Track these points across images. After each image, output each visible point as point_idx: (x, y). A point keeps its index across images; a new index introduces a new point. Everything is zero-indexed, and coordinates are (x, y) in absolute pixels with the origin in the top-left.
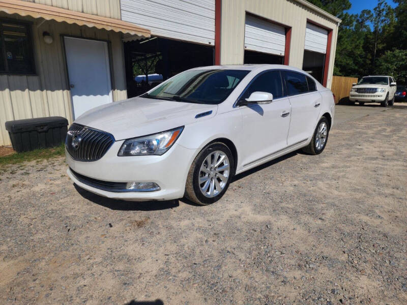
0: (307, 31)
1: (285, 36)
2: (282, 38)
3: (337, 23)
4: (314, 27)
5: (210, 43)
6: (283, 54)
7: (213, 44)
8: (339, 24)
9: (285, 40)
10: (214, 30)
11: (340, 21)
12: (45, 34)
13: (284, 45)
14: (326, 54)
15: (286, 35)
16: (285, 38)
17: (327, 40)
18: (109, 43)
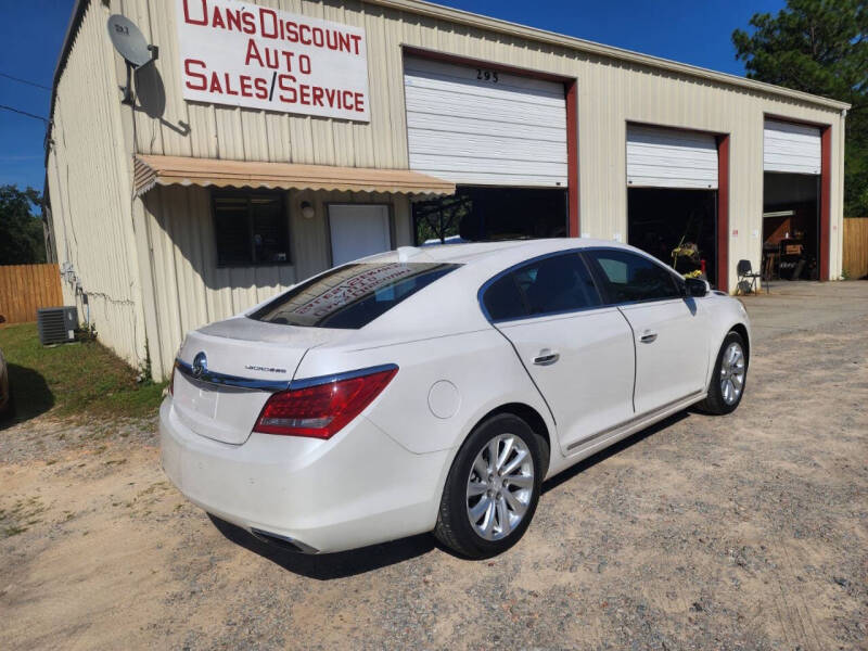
0: (766, 135)
1: (716, 151)
2: (710, 156)
3: (840, 111)
4: (786, 126)
5: (558, 184)
6: (715, 186)
7: (564, 184)
8: (845, 113)
9: (717, 159)
10: (566, 161)
11: (847, 106)
12: (305, 205)
13: (717, 167)
14: (820, 176)
15: (718, 149)
16: (716, 155)
17: (820, 146)
18: (391, 206)
